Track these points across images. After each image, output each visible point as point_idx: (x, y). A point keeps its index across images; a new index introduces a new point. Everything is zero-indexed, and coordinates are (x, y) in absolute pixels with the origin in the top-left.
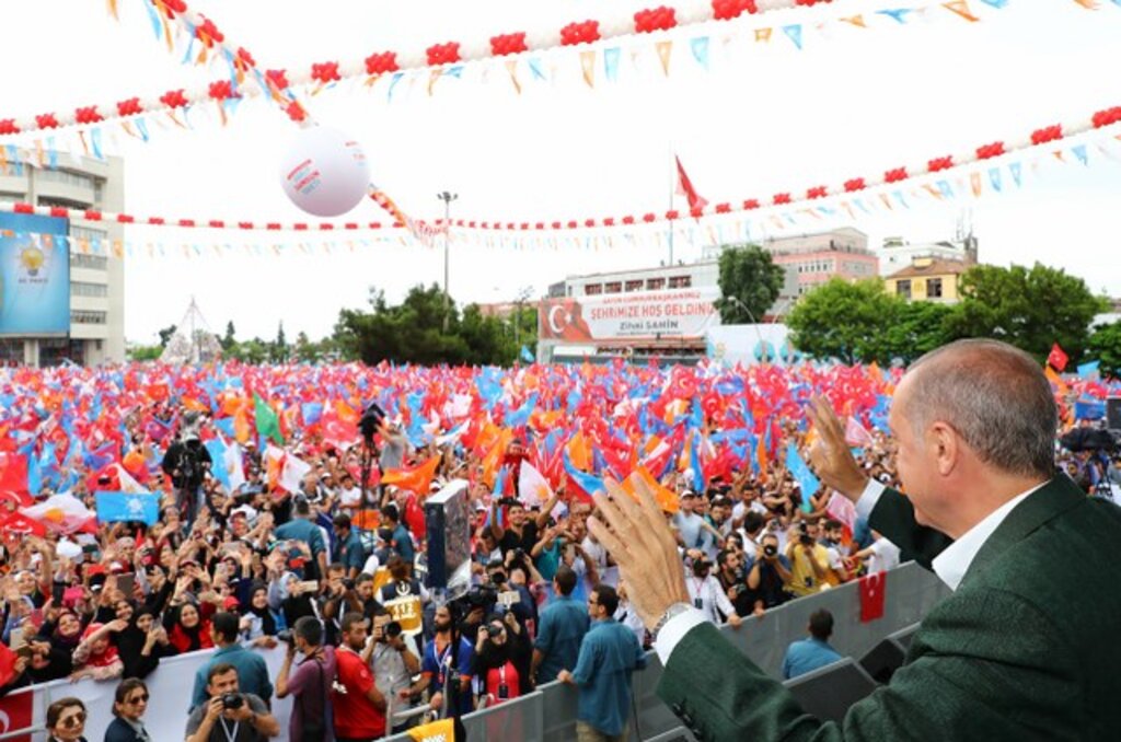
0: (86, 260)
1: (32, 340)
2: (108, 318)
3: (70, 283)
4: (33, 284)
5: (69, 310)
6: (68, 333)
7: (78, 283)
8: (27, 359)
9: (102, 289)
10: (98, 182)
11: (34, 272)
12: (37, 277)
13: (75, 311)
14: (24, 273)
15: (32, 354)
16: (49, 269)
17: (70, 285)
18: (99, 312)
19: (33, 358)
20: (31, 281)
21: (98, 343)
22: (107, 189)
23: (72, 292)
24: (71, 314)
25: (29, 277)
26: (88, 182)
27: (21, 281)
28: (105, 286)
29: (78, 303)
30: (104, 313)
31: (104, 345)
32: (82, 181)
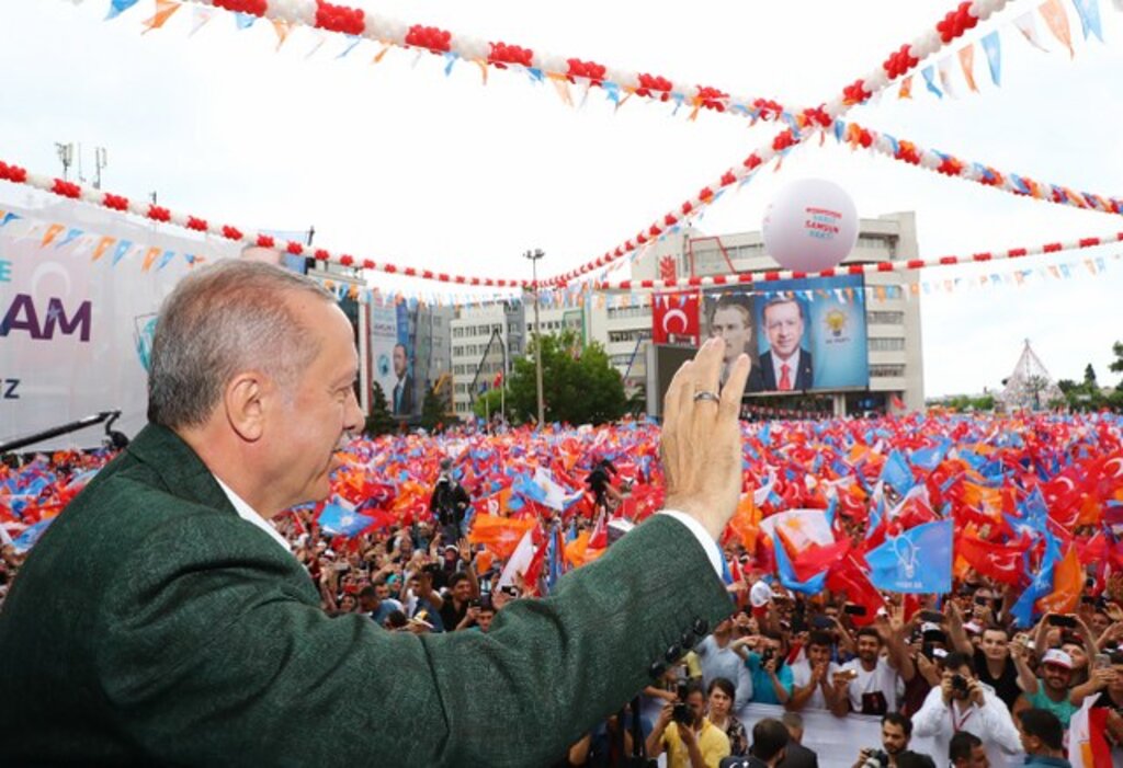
0: (884, 317)
1: (839, 394)
2: (907, 371)
3: (867, 339)
4: (838, 344)
5: (867, 365)
6: (867, 386)
7: (874, 339)
8: (836, 412)
9: (899, 342)
10: (891, 240)
11: (837, 333)
12: (840, 338)
13: (872, 366)
14: (829, 334)
15: (840, 405)
16: (850, 329)
17: (867, 342)
18: (896, 365)
19: (840, 409)
20: (837, 341)
21: (900, 394)
22: (900, 245)
23: (869, 347)
24: (870, 369)
25: (834, 338)
26: (881, 242)
27: (829, 342)
28: (903, 339)
29: (875, 358)
30: (903, 365)
31: (905, 396)
32: (876, 242)
